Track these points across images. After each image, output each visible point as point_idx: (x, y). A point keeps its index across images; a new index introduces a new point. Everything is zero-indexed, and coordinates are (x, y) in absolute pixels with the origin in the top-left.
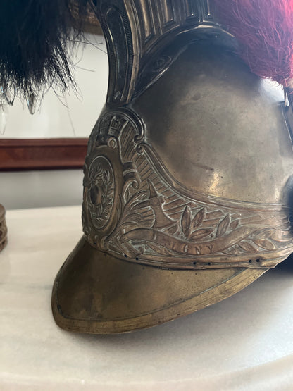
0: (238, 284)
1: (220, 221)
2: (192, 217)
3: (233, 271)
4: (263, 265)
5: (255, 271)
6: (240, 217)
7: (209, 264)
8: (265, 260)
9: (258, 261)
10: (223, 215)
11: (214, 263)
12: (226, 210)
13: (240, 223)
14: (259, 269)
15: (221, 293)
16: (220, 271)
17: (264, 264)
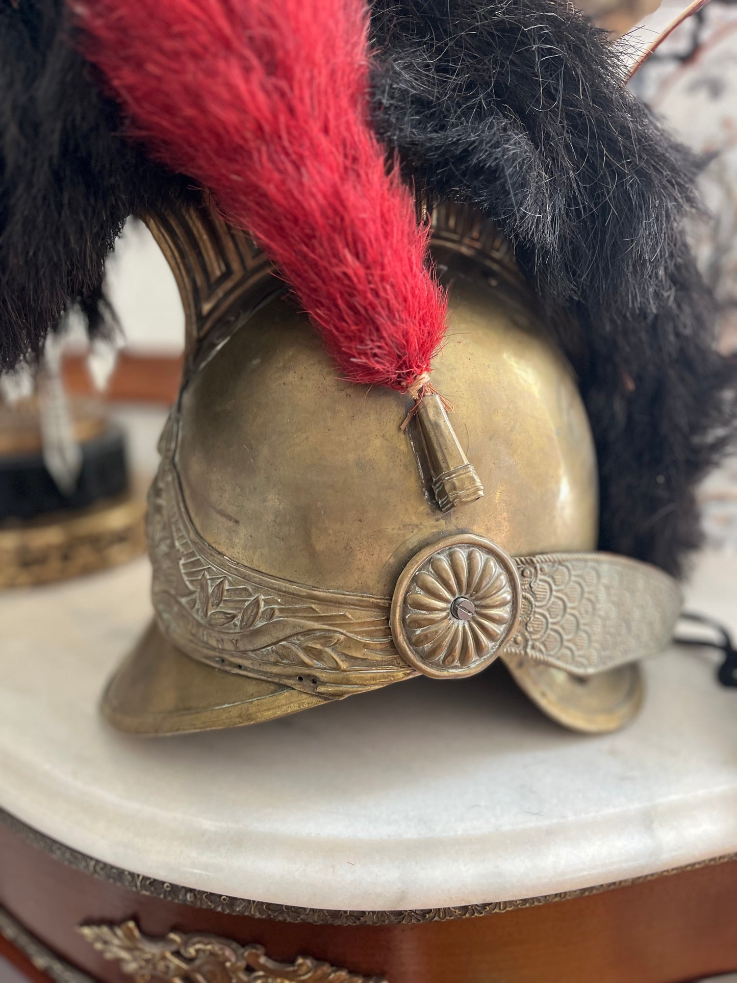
0: (269, 710)
1: (247, 604)
2: (210, 590)
3: (272, 687)
4: (318, 690)
5: (304, 696)
6: (279, 604)
7: (240, 667)
8: (324, 683)
9: (314, 682)
10: (250, 595)
11: (246, 669)
12: (256, 590)
13: (277, 613)
14: (312, 695)
15: (240, 716)
16: (254, 682)
17: (321, 689)
